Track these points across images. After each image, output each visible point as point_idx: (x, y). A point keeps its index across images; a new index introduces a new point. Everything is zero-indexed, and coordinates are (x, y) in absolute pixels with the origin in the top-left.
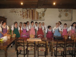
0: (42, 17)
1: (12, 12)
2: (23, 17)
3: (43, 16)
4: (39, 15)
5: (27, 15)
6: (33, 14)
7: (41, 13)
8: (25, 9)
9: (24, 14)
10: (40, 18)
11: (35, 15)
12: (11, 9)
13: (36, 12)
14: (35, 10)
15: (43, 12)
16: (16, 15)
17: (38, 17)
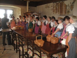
0: (70, 11)
1: (46, 7)
2: (53, 11)
3: (72, 10)
4: (67, 8)
5: (57, 9)
6: (62, 7)
7: (70, 5)
8: (55, 3)
9: (55, 8)
10: (68, 12)
11: (63, 9)
12: (46, 5)
13: (64, 4)
14: (63, 3)
15: (72, 3)
16: (49, 10)
17: (66, 11)
